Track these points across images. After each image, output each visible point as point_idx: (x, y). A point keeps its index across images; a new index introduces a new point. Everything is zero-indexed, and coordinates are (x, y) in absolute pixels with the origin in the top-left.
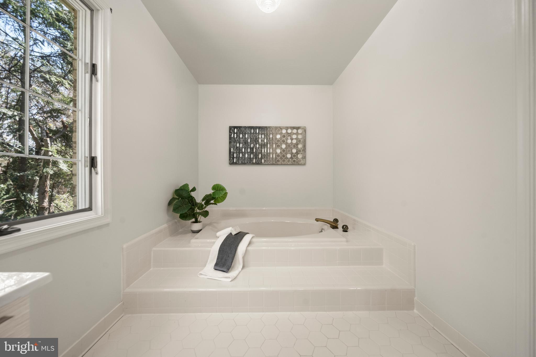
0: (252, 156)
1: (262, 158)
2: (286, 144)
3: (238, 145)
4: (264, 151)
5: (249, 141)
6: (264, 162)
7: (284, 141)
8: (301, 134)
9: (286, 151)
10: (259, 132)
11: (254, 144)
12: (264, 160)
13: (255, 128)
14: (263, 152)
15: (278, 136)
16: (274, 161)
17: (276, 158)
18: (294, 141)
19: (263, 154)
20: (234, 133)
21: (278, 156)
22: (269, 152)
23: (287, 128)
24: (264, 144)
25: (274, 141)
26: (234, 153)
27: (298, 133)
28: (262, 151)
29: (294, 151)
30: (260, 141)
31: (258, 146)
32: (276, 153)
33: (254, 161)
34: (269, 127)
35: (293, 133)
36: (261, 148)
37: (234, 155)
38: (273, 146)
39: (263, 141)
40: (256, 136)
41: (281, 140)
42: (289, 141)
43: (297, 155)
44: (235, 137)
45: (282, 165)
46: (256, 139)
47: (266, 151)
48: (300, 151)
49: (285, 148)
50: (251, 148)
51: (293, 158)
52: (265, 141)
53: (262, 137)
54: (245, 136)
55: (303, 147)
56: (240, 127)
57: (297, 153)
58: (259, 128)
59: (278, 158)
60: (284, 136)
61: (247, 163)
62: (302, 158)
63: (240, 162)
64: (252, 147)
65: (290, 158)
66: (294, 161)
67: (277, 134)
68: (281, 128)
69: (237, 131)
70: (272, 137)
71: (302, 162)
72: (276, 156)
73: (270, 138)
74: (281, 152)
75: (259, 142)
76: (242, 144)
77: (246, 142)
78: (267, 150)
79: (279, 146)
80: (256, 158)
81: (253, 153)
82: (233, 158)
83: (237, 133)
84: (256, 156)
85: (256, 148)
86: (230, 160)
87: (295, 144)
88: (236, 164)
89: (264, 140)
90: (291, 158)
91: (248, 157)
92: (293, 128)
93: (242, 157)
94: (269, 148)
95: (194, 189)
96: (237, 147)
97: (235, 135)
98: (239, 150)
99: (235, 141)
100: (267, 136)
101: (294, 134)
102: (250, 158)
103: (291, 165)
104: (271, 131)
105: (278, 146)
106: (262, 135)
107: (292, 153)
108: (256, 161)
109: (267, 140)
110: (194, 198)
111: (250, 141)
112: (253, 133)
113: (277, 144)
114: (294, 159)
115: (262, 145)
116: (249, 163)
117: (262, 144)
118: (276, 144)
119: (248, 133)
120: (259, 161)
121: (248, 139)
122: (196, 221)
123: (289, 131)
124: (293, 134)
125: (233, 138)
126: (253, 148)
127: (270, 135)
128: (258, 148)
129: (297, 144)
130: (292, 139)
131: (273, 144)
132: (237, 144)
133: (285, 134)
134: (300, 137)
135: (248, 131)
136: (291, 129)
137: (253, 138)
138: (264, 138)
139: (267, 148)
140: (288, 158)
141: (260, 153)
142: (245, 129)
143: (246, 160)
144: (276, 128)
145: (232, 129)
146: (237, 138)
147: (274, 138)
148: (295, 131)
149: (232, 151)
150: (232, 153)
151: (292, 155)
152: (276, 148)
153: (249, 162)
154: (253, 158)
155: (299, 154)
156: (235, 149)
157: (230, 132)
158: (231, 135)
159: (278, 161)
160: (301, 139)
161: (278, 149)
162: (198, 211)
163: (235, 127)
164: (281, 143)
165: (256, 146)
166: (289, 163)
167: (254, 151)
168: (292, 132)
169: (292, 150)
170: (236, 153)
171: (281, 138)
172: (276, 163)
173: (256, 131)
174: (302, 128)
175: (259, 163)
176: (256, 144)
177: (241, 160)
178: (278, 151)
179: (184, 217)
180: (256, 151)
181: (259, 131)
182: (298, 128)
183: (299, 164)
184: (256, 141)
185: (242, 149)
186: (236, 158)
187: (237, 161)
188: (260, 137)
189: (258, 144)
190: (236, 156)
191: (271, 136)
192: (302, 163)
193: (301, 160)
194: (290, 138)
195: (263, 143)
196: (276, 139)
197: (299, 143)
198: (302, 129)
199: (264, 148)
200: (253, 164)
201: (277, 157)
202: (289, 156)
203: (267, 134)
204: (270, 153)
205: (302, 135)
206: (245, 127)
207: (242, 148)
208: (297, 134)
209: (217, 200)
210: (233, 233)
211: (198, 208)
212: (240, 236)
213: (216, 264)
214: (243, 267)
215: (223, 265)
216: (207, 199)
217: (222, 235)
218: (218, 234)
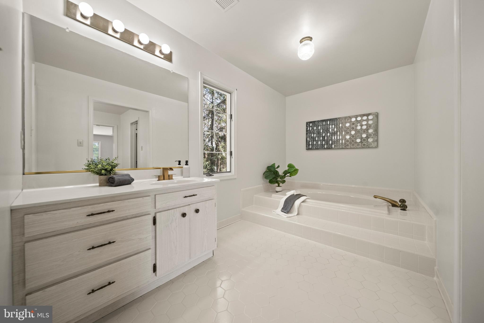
0: (324, 143)
1: (332, 144)
2: (356, 130)
3: (313, 135)
4: (334, 138)
5: (321, 131)
6: (334, 147)
7: (353, 128)
8: (372, 120)
9: (356, 136)
10: (330, 123)
11: (326, 133)
12: (334, 145)
13: (326, 121)
14: (333, 138)
15: (348, 125)
16: (343, 146)
17: (345, 143)
18: (364, 127)
19: (333, 140)
20: (310, 127)
21: (348, 141)
22: (338, 138)
23: (356, 117)
24: (334, 133)
25: (343, 129)
26: (309, 141)
27: (368, 119)
28: (332, 138)
29: (364, 136)
30: (331, 130)
31: (329, 134)
32: (346, 139)
33: (326, 147)
34: (339, 118)
35: (363, 120)
36: (332, 136)
37: (309, 143)
38: (342, 133)
39: (333, 130)
40: (327, 127)
41: (350, 127)
42: (359, 128)
43: (367, 139)
44: (311, 129)
45: (351, 148)
46: (327, 129)
47: (336, 138)
48: (370, 135)
49: (354, 134)
50: (323, 137)
51: (363, 142)
52: (335, 130)
53: (332, 127)
54: (318, 127)
55: (374, 131)
56: (314, 122)
57: (367, 137)
58: (330, 120)
59: (348, 143)
60: (353, 124)
61: (320, 148)
62: (373, 141)
63: (314, 148)
64: (324, 135)
65: (359, 142)
66: (364, 145)
67: (346, 123)
68: (350, 118)
69: (312, 125)
70: (342, 126)
71: (372, 145)
72: (345, 141)
73: (339, 127)
74: (350, 138)
75: (330, 131)
76: (316, 134)
77: (319, 133)
78: (337, 137)
79: (348, 132)
80: (327, 144)
81: (324, 140)
82: (309, 145)
83: (312, 126)
84: (327, 143)
85: (327, 137)
86: (306, 146)
87: (364, 129)
88: (311, 149)
89: (334, 129)
90: (361, 142)
91: (320, 143)
92: (364, 115)
93: (316, 144)
94: (338, 136)
95: (278, 167)
96: (312, 137)
97: (311, 128)
98: (313, 139)
99: (310, 133)
100: (337, 126)
101: (364, 120)
102: (322, 145)
103: (361, 148)
104: (341, 121)
105: (347, 133)
106: (332, 125)
107: (361, 138)
108: (327, 146)
109: (337, 129)
110: (278, 172)
111: (323, 131)
112: (325, 125)
113: (346, 131)
114: (364, 143)
115: (332, 134)
116: (321, 148)
117: (332, 132)
118: (345, 131)
119: (320, 126)
120: (329, 146)
121: (321, 130)
122: (279, 186)
123: (359, 119)
124: (363, 121)
125: (309, 130)
126: (325, 136)
127: (340, 125)
128: (329, 136)
129: (367, 129)
130: (362, 126)
131: (342, 132)
132: (312, 134)
133: (354, 121)
134: (370, 122)
135: (320, 124)
136: (360, 116)
137: (325, 129)
138: (334, 128)
139: (336, 135)
140: (357, 143)
141: (331, 140)
142: (318, 123)
143: (319, 146)
144: (345, 118)
145: (308, 124)
146: (312, 130)
147: (343, 126)
148: (365, 118)
149: (308, 140)
150: (308, 141)
151: (361, 140)
152: (345, 135)
153: (322, 147)
154: (325, 144)
155: (370, 138)
156: (310, 139)
157: (307, 126)
158: (308, 128)
159: (348, 145)
160: (372, 124)
161: (347, 135)
162: (280, 180)
163: (310, 122)
164: (350, 130)
165: (327, 135)
166: (358, 147)
167: (326, 138)
168: (361, 119)
169: (361, 135)
170: (311, 141)
171: (350, 126)
172: (345, 147)
173: (327, 123)
174: (373, 114)
175: (330, 148)
176: (327, 133)
177: (315, 146)
178: (348, 137)
179: (271, 182)
180: (327, 139)
181: (330, 122)
182: (368, 115)
183: (369, 148)
184: (327, 131)
185: (316, 138)
186: (311, 145)
187: (312, 147)
188: (331, 127)
189: (328, 133)
190: (311, 144)
191: (341, 125)
192: (372, 146)
193: (372, 143)
194: (359, 125)
195: (333, 132)
196: (346, 127)
197: (369, 128)
198: (373, 115)
199: (334, 136)
200: (325, 149)
201: (346, 142)
202: (358, 140)
203: (337, 124)
204: (339, 139)
205: (373, 120)
206: (318, 121)
207: (316, 137)
208: (367, 120)
209: (292, 174)
210: (295, 194)
211: (280, 178)
212: (299, 196)
213: (282, 209)
214: (298, 214)
215: (286, 210)
216: (286, 173)
217: (289, 194)
218: (287, 193)
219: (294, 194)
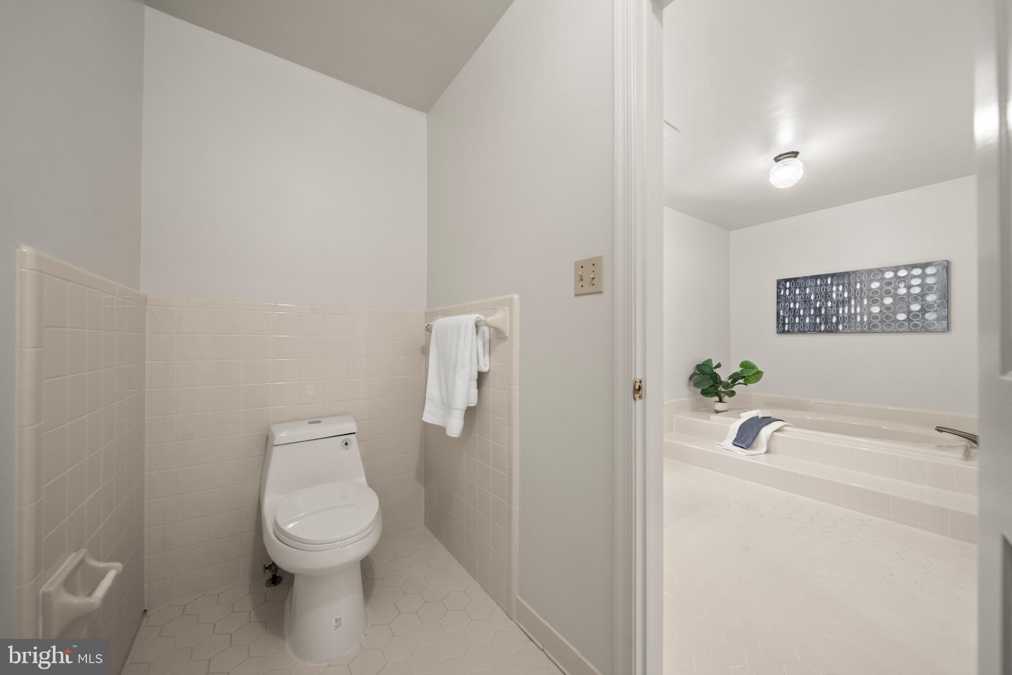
0: (818, 320)
1: (838, 323)
2: (895, 296)
3: (792, 306)
4: (843, 311)
5: (812, 297)
6: (843, 329)
7: (888, 293)
8: (934, 275)
9: (895, 308)
10: (832, 283)
11: (823, 302)
12: (843, 325)
13: (823, 277)
14: (841, 312)
15: (875, 285)
16: (865, 327)
17: (869, 322)
18: (916, 290)
19: (840, 316)
20: (786, 289)
21: (875, 317)
22: (853, 311)
23: (896, 269)
24: (843, 301)
25: (865, 294)
26: (784, 317)
27: (926, 274)
28: (838, 311)
29: (915, 307)
30: (834, 296)
31: (829, 304)
32: (871, 313)
33: (823, 328)
34: (854, 272)
35: (912, 275)
36: (838, 306)
37: (784, 321)
38: (862, 302)
39: (841, 296)
40: (826, 289)
41: (881, 290)
42: (902, 291)
43: (923, 315)
44: (787, 294)
45: (883, 332)
46: (827, 293)
47: (846, 311)
48: (930, 306)
49: (891, 304)
50: (815, 309)
51: (912, 321)
52: (846, 295)
53: (838, 290)
54: (805, 290)
55: (939, 299)
56: (795, 279)
57: (923, 311)
58: (833, 276)
59: (876, 322)
60: (889, 284)
61: (809, 331)
62: (937, 319)
63: (796, 330)
64: (818, 305)
65: (903, 321)
66: (916, 325)
67: (871, 281)
68: (882, 271)
69: (790, 285)
70: (861, 289)
71: (936, 326)
72: (869, 318)
73: (855, 290)
74: (881, 311)
75: (832, 297)
76: (799, 302)
77: (806, 301)
78: (849, 310)
79: (877, 301)
80: (826, 323)
81: (820, 315)
82: (784, 324)
83: (790, 288)
84: (826, 320)
85: (825, 308)
86: (778, 327)
87: (916, 294)
88: (788, 332)
89: (843, 294)
90: (908, 320)
91: (810, 321)
92: (914, 266)
93: (799, 322)
94: (853, 307)
95: (719, 366)
96: (790, 309)
97: (788, 291)
98: (794, 313)
99: (786, 300)
100: (848, 287)
101: (915, 277)
102: (815, 324)
103: (908, 332)
104: (859, 277)
105: (875, 302)
106: (838, 285)
107: (909, 312)
108: (826, 327)
109: (849, 293)
110: (718, 375)
111: (815, 298)
112: (821, 285)
113: (872, 297)
114: (915, 322)
115: (838, 303)
116: (813, 331)
117: (838, 301)
118: (869, 298)
119: (810, 287)
120: (831, 327)
121: (811, 295)
122: (721, 401)
123: (902, 273)
124: (911, 278)
125: (783, 296)
126: (820, 308)
127: (856, 285)
128: (831, 307)
129: (923, 295)
130: (909, 287)
131: (862, 298)
132: (790, 303)
133: (891, 279)
134: (930, 281)
135: (809, 282)
136: (905, 269)
137: (821, 293)
138: (843, 291)
139: (848, 306)
140: (899, 321)
141: (834, 315)
142: (806, 281)
143: (807, 327)
144: (870, 271)
145: (781, 283)
146: (789, 295)
147: (864, 289)
148: (917, 272)
149: (781, 314)
150: (781, 317)
151: (908, 315)
152: (869, 306)
153: (814, 329)
154: (820, 324)
155: (929, 311)
156: (787, 312)
157: (778, 288)
158: (780, 292)
159: (875, 326)
160: (934, 284)
161: (874, 306)
162: (723, 390)
163: (786, 280)
164: (882, 295)
165: (826, 305)
166: (900, 330)
167: (823, 312)
168: (908, 274)
169: (908, 307)
170: (789, 317)
171: (881, 288)
172: (870, 328)
173: (827, 281)
174: (936, 263)
175: (832, 330)
176: (827, 301)
177: (797, 327)
178: (876, 310)
179: (705, 393)
180: (826, 312)
181: (832, 281)
182: (924, 266)
183: (927, 331)
184: (827, 296)
185: (800, 311)
186: (789, 324)
187: (791, 328)
188: (834, 289)
189: (829, 301)
190: (789, 321)
191: (858, 286)
192: (936, 329)
193: (935, 322)
194: (903, 285)
195: (841, 299)
196: (870, 289)
197: (928, 292)
198: (936, 265)
199: (844, 306)
200: (820, 331)
201: (872, 320)
202: (902, 317)
203: (849, 284)
204: (856, 314)
205: (938, 276)
206: (805, 278)
207: (799, 309)
208: (923, 276)
209: (748, 380)
210: (760, 416)
211: (723, 387)
212: (768, 420)
213: (735, 440)
214: (767, 452)
215: (743, 442)
216: (735, 378)
217: (746, 416)
218: (742, 415)
219: (758, 416)
